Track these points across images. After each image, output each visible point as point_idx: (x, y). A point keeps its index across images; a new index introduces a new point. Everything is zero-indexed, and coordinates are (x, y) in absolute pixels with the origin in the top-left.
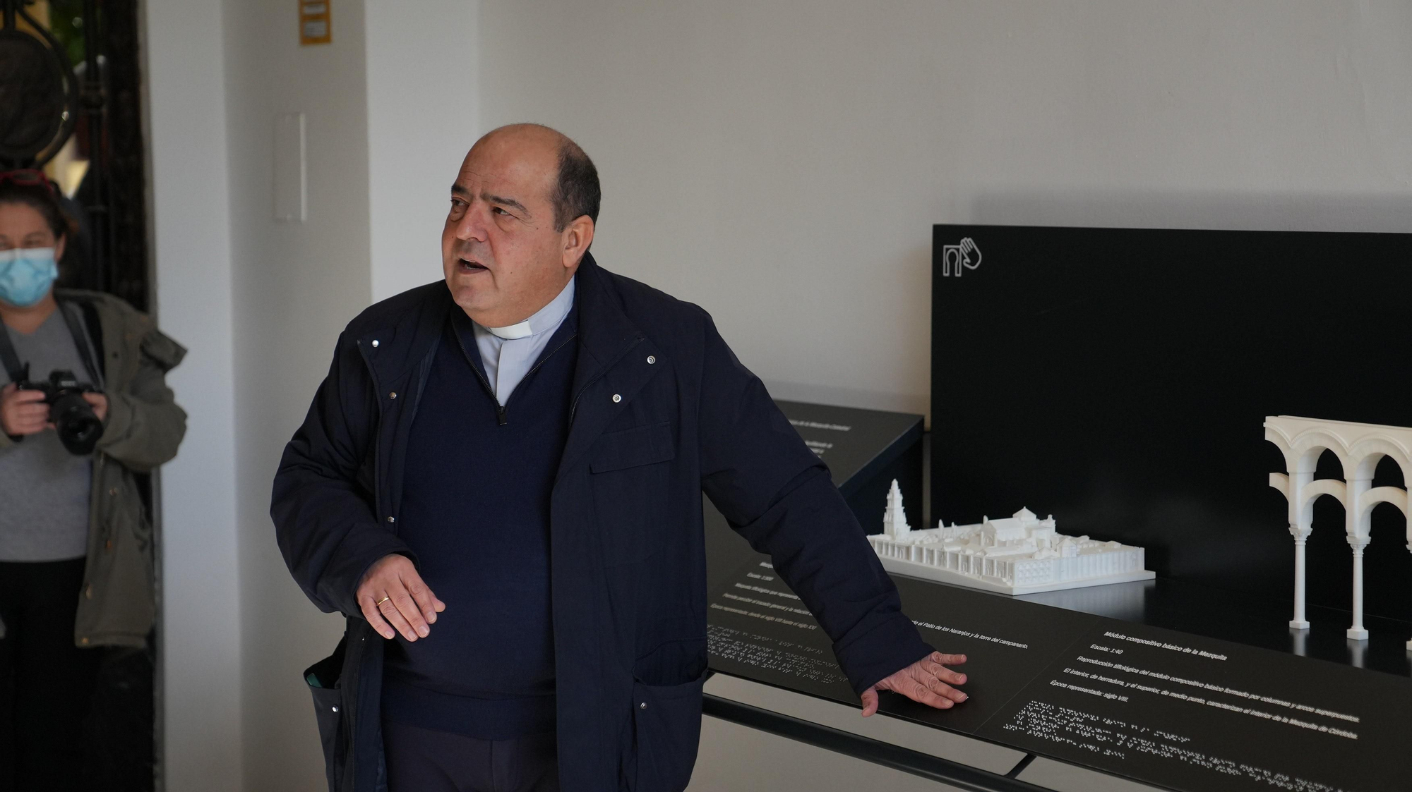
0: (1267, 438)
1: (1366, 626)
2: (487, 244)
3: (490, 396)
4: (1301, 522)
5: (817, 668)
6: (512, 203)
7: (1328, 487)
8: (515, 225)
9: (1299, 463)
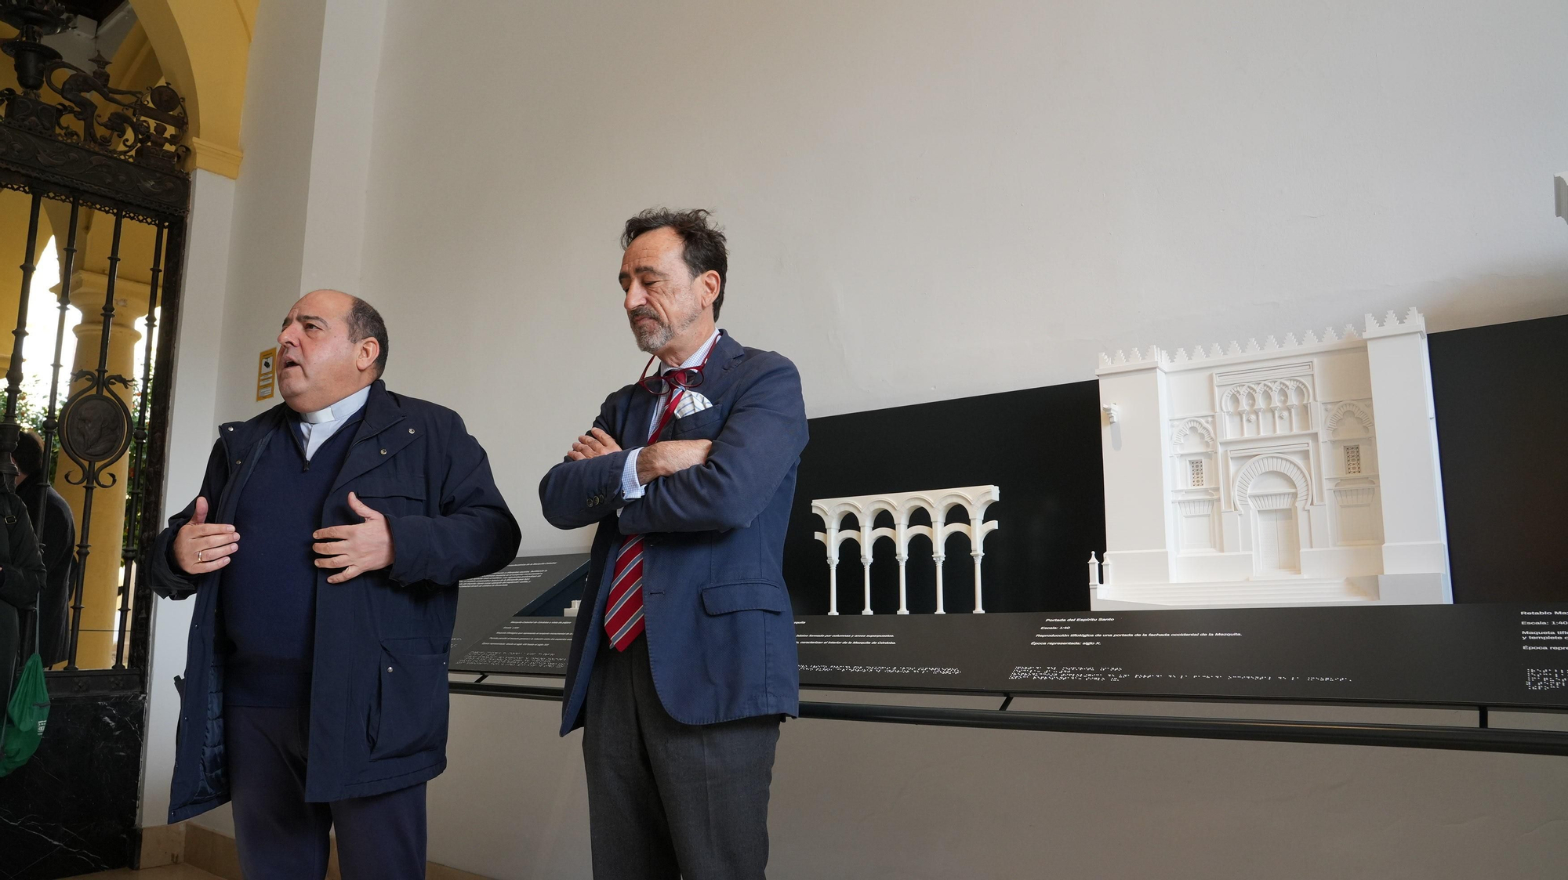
0: (814, 512)
1: (872, 608)
2: (299, 348)
3: (301, 453)
4: (834, 557)
5: (552, 662)
6: (317, 318)
7: (850, 533)
8: (321, 334)
9: (833, 524)
